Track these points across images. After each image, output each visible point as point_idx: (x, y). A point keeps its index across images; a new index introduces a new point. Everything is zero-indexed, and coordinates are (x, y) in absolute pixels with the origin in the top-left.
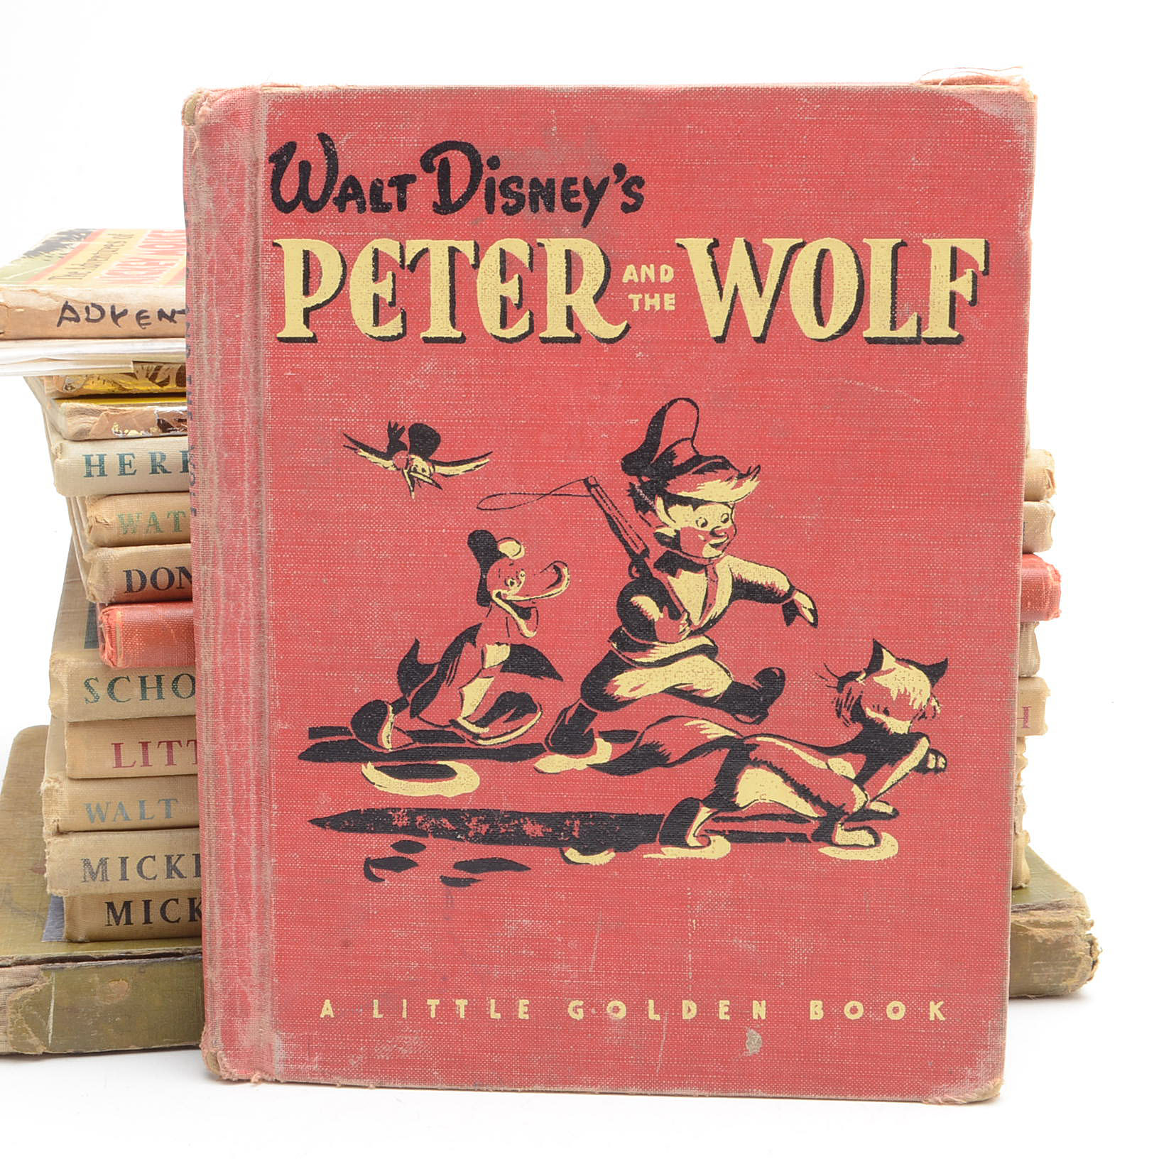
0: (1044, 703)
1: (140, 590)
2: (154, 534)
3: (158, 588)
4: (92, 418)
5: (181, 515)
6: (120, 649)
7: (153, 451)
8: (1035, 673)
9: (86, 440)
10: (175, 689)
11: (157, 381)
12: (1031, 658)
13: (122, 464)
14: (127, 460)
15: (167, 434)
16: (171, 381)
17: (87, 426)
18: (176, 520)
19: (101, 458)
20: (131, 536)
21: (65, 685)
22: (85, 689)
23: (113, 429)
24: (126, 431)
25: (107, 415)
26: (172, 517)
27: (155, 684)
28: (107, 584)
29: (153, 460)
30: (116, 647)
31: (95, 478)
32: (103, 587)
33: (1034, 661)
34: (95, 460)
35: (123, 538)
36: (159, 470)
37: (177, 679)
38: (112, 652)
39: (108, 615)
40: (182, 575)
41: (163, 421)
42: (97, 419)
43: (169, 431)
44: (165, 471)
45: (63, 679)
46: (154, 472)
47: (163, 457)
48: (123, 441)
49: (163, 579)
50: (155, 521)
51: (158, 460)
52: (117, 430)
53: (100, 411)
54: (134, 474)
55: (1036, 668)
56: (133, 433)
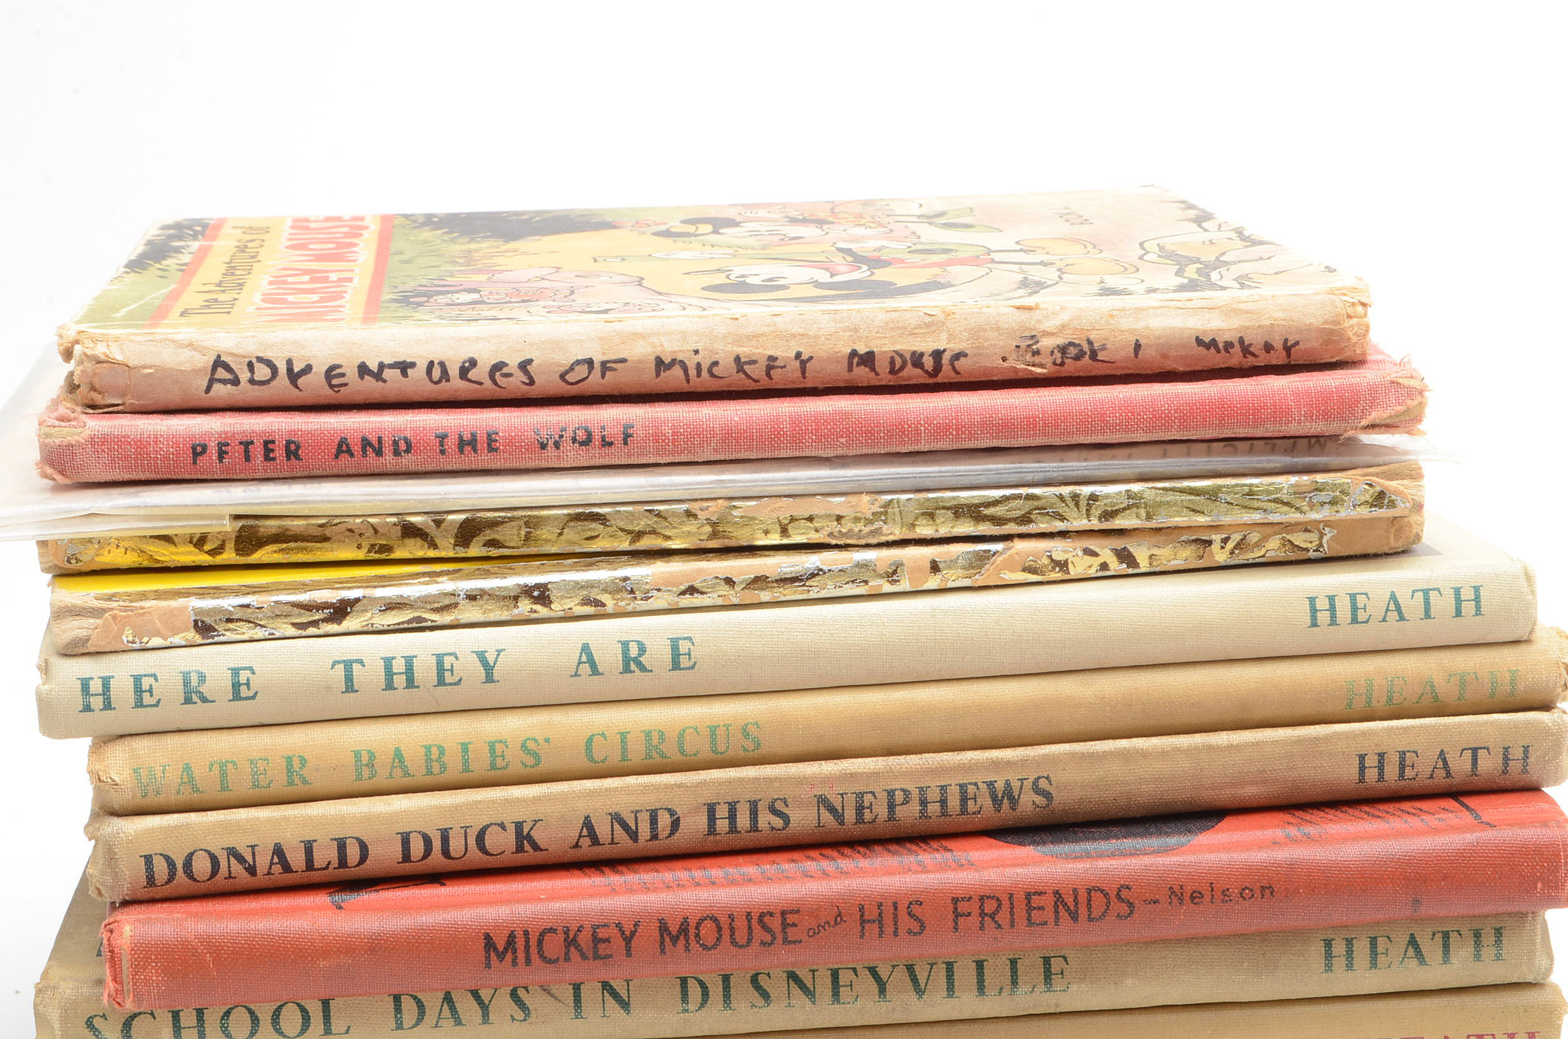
0: (1560, 1027)
1: (167, 883)
2: (187, 796)
3: (195, 880)
4: (91, 621)
5: (230, 766)
6: (128, 987)
7: (187, 669)
8: (1543, 979)
9: (83, 654)
10: (224, 1029)
11: (207, 547)
12: (1541, 960)
13: (138, 690)
14: (146, 683)
15: (210, 641)
16: (227, 548)
17: (83, 633)
18: (223, 775)
19: (106, 682)
20: (152, 800)
21: (56, 1025)
22: (86, 1032)
23: (124, 638)
24: (145, 639)
25: (114, 617)
26: (216, 770)
27: (194, 1022)
28: (116, 876)
29: (186, 682)
30: (121, 984)
31: (97, 712)
32: (109, 879)
33: (1543, 962)
34: (96, 686)
35: (140, 802)
36: (195, 698)
37: (227, 1014)
38: (117, 990)
39: (111, 931)
40: (232, 858)
41: (203, 622)
42: (99, 621)
43: (213, 637)
44: (205, 700)
45: (54, 1016)
46: (188, 701)
47: (202, 678)
48: (141, 654)
49: (202, 866)
50: (191, 778)
51: (194, 683)
52: (131, 639)
53: (104, 610)
54: (157, 705)
55: (1549, 971)
56: (156, 642)
